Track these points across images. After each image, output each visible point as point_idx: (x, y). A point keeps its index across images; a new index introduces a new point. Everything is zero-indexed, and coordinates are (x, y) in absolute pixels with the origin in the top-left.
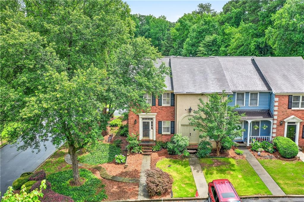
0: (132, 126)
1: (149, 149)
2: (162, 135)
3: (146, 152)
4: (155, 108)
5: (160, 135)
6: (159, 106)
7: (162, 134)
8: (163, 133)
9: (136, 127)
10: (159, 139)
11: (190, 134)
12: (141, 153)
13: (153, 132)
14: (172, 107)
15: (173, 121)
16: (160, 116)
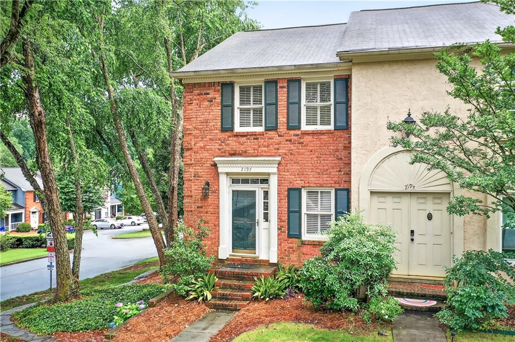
0: (194, 207)
1: (240, 288)
2: (303, 243)
3: (227, 299)
4: (277, 139)
5: (295, 243)
6: (292, 132)
7: (304, 238)
8: (306, 237)
9: (210, 209)
10: (289, 259)
11: (412, 232)
12: (205, 300)
13: (269, 229)
14: (338, 133)
15: (346, 186)
16: (296, 167)
